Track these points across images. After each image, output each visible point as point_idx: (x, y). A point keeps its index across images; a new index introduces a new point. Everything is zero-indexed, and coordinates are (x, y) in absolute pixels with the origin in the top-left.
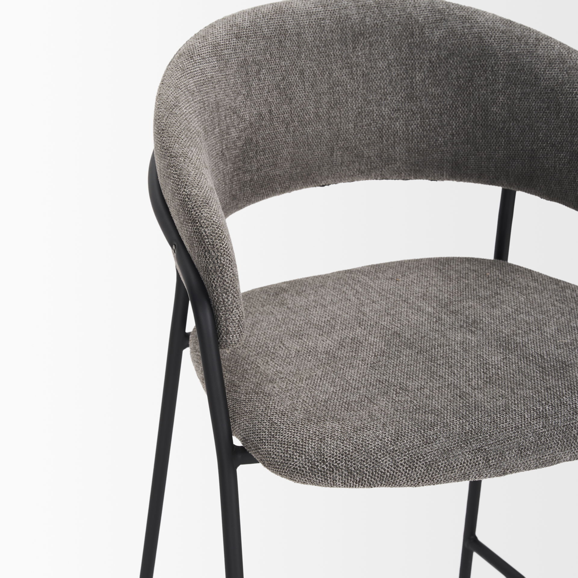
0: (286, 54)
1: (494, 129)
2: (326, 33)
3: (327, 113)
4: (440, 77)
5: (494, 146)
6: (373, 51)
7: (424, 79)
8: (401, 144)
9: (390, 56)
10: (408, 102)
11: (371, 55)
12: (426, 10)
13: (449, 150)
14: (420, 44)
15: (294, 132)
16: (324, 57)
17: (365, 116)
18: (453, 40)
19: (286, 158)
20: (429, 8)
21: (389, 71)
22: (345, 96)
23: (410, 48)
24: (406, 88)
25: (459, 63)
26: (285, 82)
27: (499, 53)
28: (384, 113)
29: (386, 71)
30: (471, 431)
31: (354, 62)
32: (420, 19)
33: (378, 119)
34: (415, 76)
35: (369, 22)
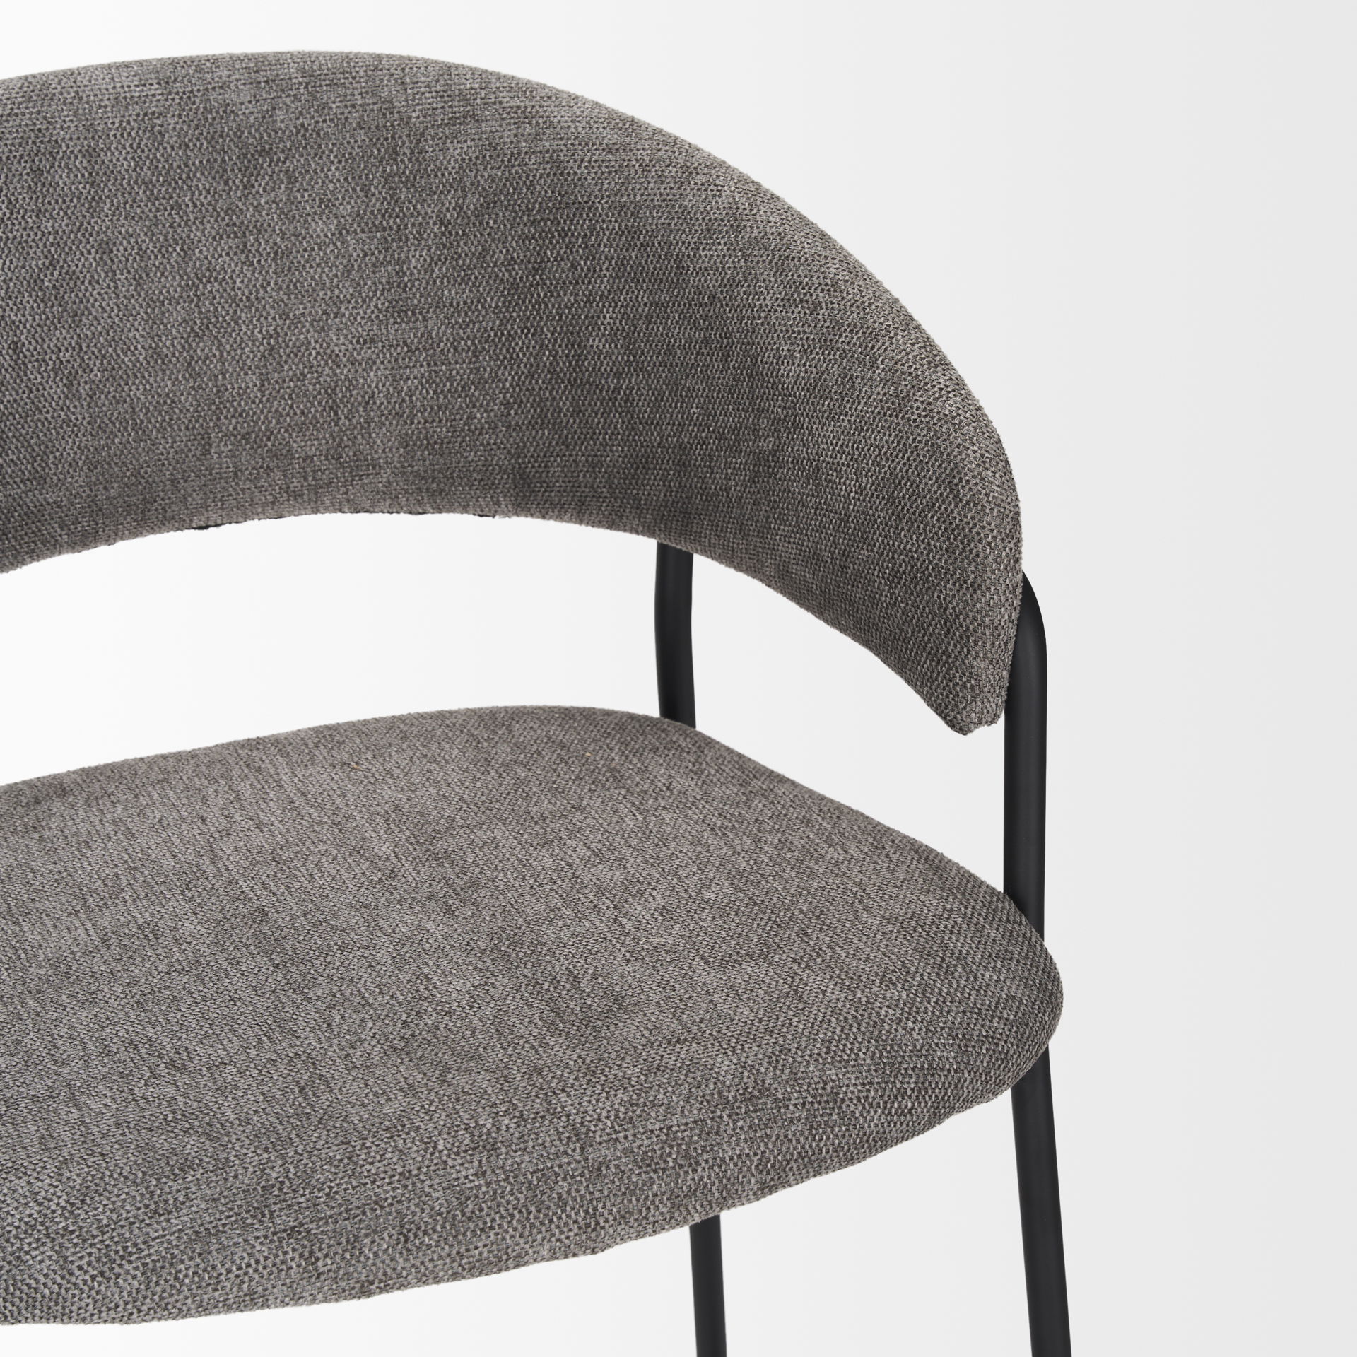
0: (57, 202)
1: (598, 391)
2: (169, 149)
3: (183, 347)
4: (468, 261)
5: (600, 433)
6: (299, 196)
7: (430, 264)
8: (384, 425)
9: (342, 207)
10: (395, 322)
11: (292, 203)
12: (430, 92)
13: (502, 443)
14: (415, 178)
15: (91, 398)
16: (166, 210)
17: (289, 356)
18: (491, 168)
19: (74, 460)
20: (439, 88)
21: (343, 243)
22: (230, 306)
23: (391, 188)
24: (387, 287)
25: (509, 226)
26: (56, 273)
27: (599, 203)
28: (336, 349)
29: (335, 244)
30: (282, 1183)
31: (250, 222)
32: (414, 115)
33: (322, 363)
34: (408, 257)
35: (282, 121)
